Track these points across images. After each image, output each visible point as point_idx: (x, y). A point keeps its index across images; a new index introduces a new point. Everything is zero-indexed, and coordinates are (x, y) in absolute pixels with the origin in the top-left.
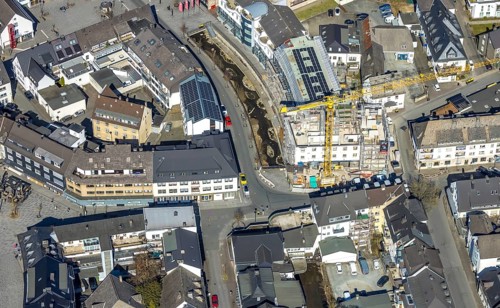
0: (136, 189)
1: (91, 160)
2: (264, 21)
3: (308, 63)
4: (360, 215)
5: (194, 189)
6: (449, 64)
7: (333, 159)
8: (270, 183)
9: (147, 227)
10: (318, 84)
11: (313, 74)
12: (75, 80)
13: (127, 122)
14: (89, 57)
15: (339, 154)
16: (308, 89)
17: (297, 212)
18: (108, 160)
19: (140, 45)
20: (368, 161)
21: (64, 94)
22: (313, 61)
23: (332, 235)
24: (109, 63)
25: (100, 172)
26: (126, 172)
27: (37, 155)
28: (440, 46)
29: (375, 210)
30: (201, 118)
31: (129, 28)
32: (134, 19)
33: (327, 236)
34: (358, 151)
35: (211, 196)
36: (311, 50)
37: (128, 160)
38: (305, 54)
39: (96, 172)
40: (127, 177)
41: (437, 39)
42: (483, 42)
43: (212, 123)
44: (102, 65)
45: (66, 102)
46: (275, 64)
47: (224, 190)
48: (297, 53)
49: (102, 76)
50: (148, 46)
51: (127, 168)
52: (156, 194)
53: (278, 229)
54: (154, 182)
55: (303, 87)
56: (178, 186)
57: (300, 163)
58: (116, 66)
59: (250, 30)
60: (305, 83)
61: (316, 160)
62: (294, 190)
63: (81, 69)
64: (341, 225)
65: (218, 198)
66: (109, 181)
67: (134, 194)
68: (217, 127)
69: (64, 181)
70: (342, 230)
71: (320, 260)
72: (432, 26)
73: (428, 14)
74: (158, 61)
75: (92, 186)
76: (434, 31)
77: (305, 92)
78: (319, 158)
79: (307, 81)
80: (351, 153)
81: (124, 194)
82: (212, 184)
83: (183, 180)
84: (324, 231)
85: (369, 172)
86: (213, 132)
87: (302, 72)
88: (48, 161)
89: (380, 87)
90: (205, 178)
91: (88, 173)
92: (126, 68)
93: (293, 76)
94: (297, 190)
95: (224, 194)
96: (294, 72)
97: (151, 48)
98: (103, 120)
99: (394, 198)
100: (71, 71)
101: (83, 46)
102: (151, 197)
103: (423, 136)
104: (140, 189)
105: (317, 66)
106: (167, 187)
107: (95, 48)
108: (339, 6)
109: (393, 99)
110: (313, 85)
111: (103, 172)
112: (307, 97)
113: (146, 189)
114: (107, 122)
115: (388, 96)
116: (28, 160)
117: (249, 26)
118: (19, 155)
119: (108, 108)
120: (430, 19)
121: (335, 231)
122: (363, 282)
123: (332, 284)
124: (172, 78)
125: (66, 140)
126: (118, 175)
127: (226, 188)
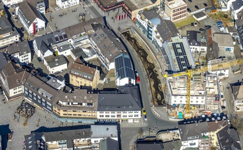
0: (88, 114)
1: (66, 97)
2: (159, 28)
3: (180, 51)
4: (204, 136)
5: (118, 116)
7: (191, 103)
8: (158, 115)
9: (92, 136)
10: (184, 62)
11: (182, 57)
12: (63, 53)
13: (86, 77)
14: (71, 41)
15: (194, 101)
16: (179, 64)
17: (171, 132)
18: (75, 97)
19: (96, 37)
20: (210, 106)
21: (57, 60)
22: (182, 50)
23: (189, 146)
24: (81, 45)
25: (70, 104)
26: (84, 104)
27: (40, 92)
29: (212, 133)
30: (124, 77)
31: (92, 28)
32: (95, 23)
33: (186, 147)
34: (204, 100)
35: (127, 120)
36: (181, 44)
37: (85, 98)
38: (178, 46)
39: (69, 104)
40: (84, 107)
43: (130, 80)
44: (77, 46)
45: (57, 64)
46: (163, 50)
47: (134, 117)
48: (174, 45)
49: (77, 51)
50: (100, 37)
51: (85, 102)
52: (99, 117)
53: (161, 141)
54: (98, 111)
55: (177, 63)
56: (110, 114)
57: (174, 104)
58: (84, 46)
59: (151, 31)
60: (178, 61)
61: (182, 103)
62: (170, 119)
63: (66, 47)
64: (194, 141)
65: (130, 121)
66: (74, 108)
67: (87, 117)
68: (132, 83)
69: (52, 107)
70: (195, 144)
74: (105, 46)
75: (66, 111)
77: (178, 66)
78: (184, 102)
79: (179, 60)
80: (200, 101)
81: (82, 116)
82: (128, 114)
83: (113, 110)
84: (185, 144)
85: (210, 112)
86: (130, 85)
87: (176, 55)
88: (45, 96)
90: (124, 110)
91: (64, 104)
92: (89, 48)
93: (172, 57)
94: (172, 119)
95: (134, 119)
96: (172, 55)
97: (102, 39)
98: (75, 75)
99: (222, 128)
100: (62, 48)
101: (68, 36)
102: (96, 119)
103: (238, 93)
104: (90, 114)
105: (184, 53)
106: (104, 114)
107: (74, 37)
108: (197, 21)
109: (223, 72)
110: (182, 62)
111: (72, 104)
112: (178, 69)
113: (94, 114)
114: (77, 76)
115: (221, 70)
116: (35, 94)
117: (151, 30)
118: (30, 92)
119: (77, 69)
120: (242, 30)
121: (191, 144)
124: (111, 55)
125: (55, 85)
126: (80, 106)
127: (135, 116)
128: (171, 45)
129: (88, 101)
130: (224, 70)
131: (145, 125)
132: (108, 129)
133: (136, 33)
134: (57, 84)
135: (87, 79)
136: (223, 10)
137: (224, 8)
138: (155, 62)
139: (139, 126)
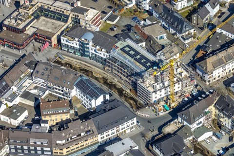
0: (89, 142)
1: (63, 135)
2: (94, 41)
3: (132, 53)
5: (117, 131)
6: (187, 33)
7: (169, 93)
8: (146, 115)
9: (114, 155)
10: (144, 60)
11: (138, 57)
12: (14, 103)
13: (62, 111)
14: (14, 89)
16: (141, 64)
17: (172, 123)
18: (72, 131)
19: (40, 73)
20: (186, 89)
21: (15, 111)
22: (133, 51)
23: (197, 127)
24: (25, 88)
25: (69, 139)
26: (82, 134)
27: (31, 142)
28: (180, 26)
30: (99, 96)
31: (27, 67)
32: (27, 62)
33: (194, 128)
34: (180, 86)
35: (125, 132)
36: (128, 46)
37: (82, 127)
38: (127, 49)
39: (68, 140)
40: (84, 137)
41: (176, 23)
42: (195, 18)
43: (104, 97)
44: (23, 90)
45: (19, 114)
47: (131, 126)
48: (122, 49)
49: (26, 95)
50: (45, 72)
51: (83, 132)
52: (100, 140)
54: (99, 134)
55: (138, 64)
56: (110, 132)
57: (155, 101)
58: (29, 88)
59: (88, 48)
60: (138, 62)
61: (162, 97)
62: (161, 114)
63: (13, 96)
64: (200, 120)
65: (128, 131)
67: (89, 144)
68: (107, 98)
69: (51, 151)
70: (201, 122)
71: (196, 141)
72: (169, 18)
73: (163, 14)
74: (56, 77)
75: (69, 147)
76: (172, 20)
77: (141, 66)
78: (163, 95)
79: (139, 61)
80: (177, 88)
81: (85, 146)
82: (126, 125)
83: (112, 128)
85: (188, 94)
87: (132, 58)
88: (39, 143)
89: (168, 53)
90: (122, 123)
91: (64, 142)
92: (36, 88)
93: (129, 61)
94: (162, 114)
95: (131, 128)
97: (48, 72)
98: (48, 115)
99: (217, 98)
100: (9, 98)
101: (10, 84)
102: (98, 142)
103: (207, 67)
104: (92, 140)
105: (137, 53)
106: (105, 134)
107: (16, 83)
108: (113, 25)
109: (175, 57)
110: (142, 61)
111: (71, 139)
112: (143, 68)
113: (95, 139)
114: (50, 115)
116: (25, 147)
117: (88, 46)
118: (19, 147)
119: (49, 108)
120: (166, 15)
121: (198, 124)
122: (222, 143)
123: (209, 149)
124: (69, 83)
125: (42, 130)
126: (79, 137)
127: (132, 124)
128: (120, 51)
129: (86, 129)
130: (175, 54)
131: (142, 129)
132: (123, 144)
133: (67, 57)
134: (43, 129)
135: (63, 113)
136: (130, 6)
137: (130, 4)
138: (105, 75)
139: (138, 132)
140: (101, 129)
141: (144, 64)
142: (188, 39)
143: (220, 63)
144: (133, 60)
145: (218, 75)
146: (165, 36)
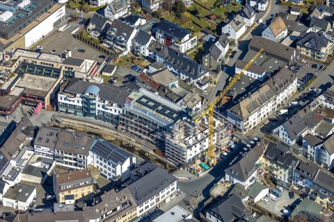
0: (128, 217)
1: (97, 210)
3: (151, 104)
5: (157, 200)
6: (202, 78)
7: (205, 148)
8: (184, 178)
10: (168, 111)
11: (160, 108)
12: (17, 181)
13: (83, 184)
14: (13, 163)
15: (206, 144)
16: (166, 116)
17: (219, 183)
18: (106, 205)
19: (44, 140)
20: (221, 141)
21: (20, 191)
22: (152, 102)
23: (250, 184)
24: (26, 162)
25: (104, 216)
26: (118, 208)
28: (194, 70)
29: (260, 159)
31: (24, 135)
32: (23, 128)
33: (247, 186)
34: (215, 138)
35: (164, 201)
36: (144, 97)
37: (117, 199)
38: (144, 100)
39: (102, 217)
40: (120, 211)
41: (188, 67)
42: (206, 60)
43: (131, 160)
44: (24, 164)
45: (27, 194)
46: (131, 115)
47: (171, 193)
48: (139, 101)
49: (29, 170)
50: (50, 138)
51: (119, 205)
53: (219, 199)
54: (138, 206)
55: (163, 116)
56: (150, 202)
57: (189, 160)
58: (31, 161)
60: (161, 114)
61: (197, 153)
62: (201, 175)
63: (14, 173)
64: (252, 176)
65: (168, 200)
70: (254, 178)
71: (253, 202)
72: (178, 62)
73: (169, 57)
74: (65, 143)
76: (182, 64)
77: (167, 118)
78: (198, 151)
79: (162, 112)
82: (166, 191)
85: (225, 147)
86: (132, 167)
87: (153, 110)
89: (190, 102)
90: (162, 190)
91: (98, 220)
92: (39, 159)
93: (150, 114)
95: (171, 196)
96: (149, 112)
97: (54, 138)
98: (67, 190)
99: (266, 147)
100: (10, 176)
101: (9, 157)
103: (241, 112)
104: (130, 215)
105: (157, 104)
106: (145, 205)
107: (14, 156)
108: (111, 77)
110: (166, 113)
111: (106, 215)
113: (133, 214)
114: (70, 190)
117: (94, 102)
119: (67, 181)
120: (173, 59)
122: (283, 202)
123: (270, 210)
124: (83, 148)
125: (67, 209)
126: (114, 213)
127: (172, 190)
128: (136, 104)
129: (123, 201)
131: (183, 195)
132: (173, 214)
133: (66, 120)
134: (68, 207)
135: (86, 185)
136: (125, 53)
137: (125, 51)
139: (180, 200)
140: (140, 199)
141: (169, 116)
142: (205, 84)
143: (254, 107)
144: (154, 112)
145: (253, 122)
146: (176, 83)
